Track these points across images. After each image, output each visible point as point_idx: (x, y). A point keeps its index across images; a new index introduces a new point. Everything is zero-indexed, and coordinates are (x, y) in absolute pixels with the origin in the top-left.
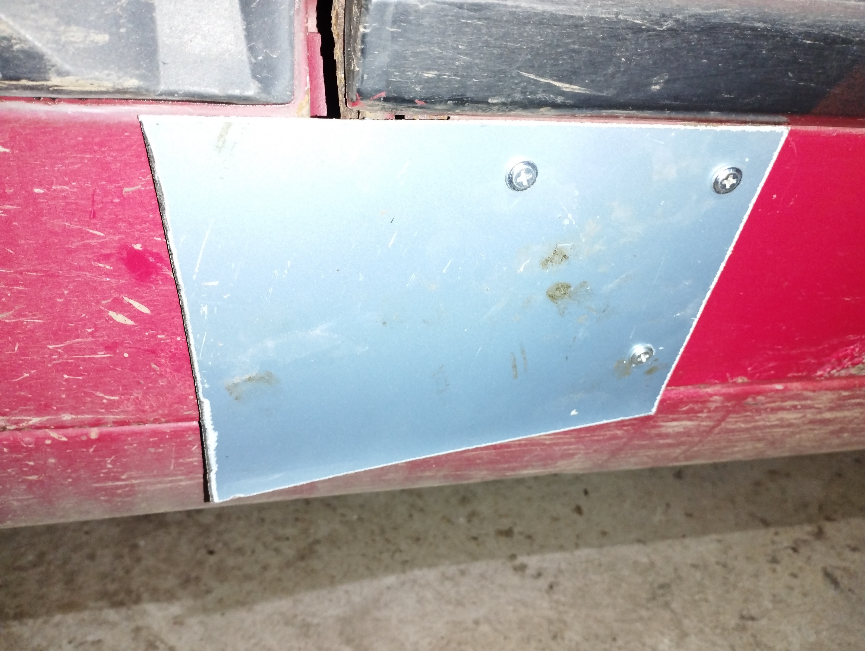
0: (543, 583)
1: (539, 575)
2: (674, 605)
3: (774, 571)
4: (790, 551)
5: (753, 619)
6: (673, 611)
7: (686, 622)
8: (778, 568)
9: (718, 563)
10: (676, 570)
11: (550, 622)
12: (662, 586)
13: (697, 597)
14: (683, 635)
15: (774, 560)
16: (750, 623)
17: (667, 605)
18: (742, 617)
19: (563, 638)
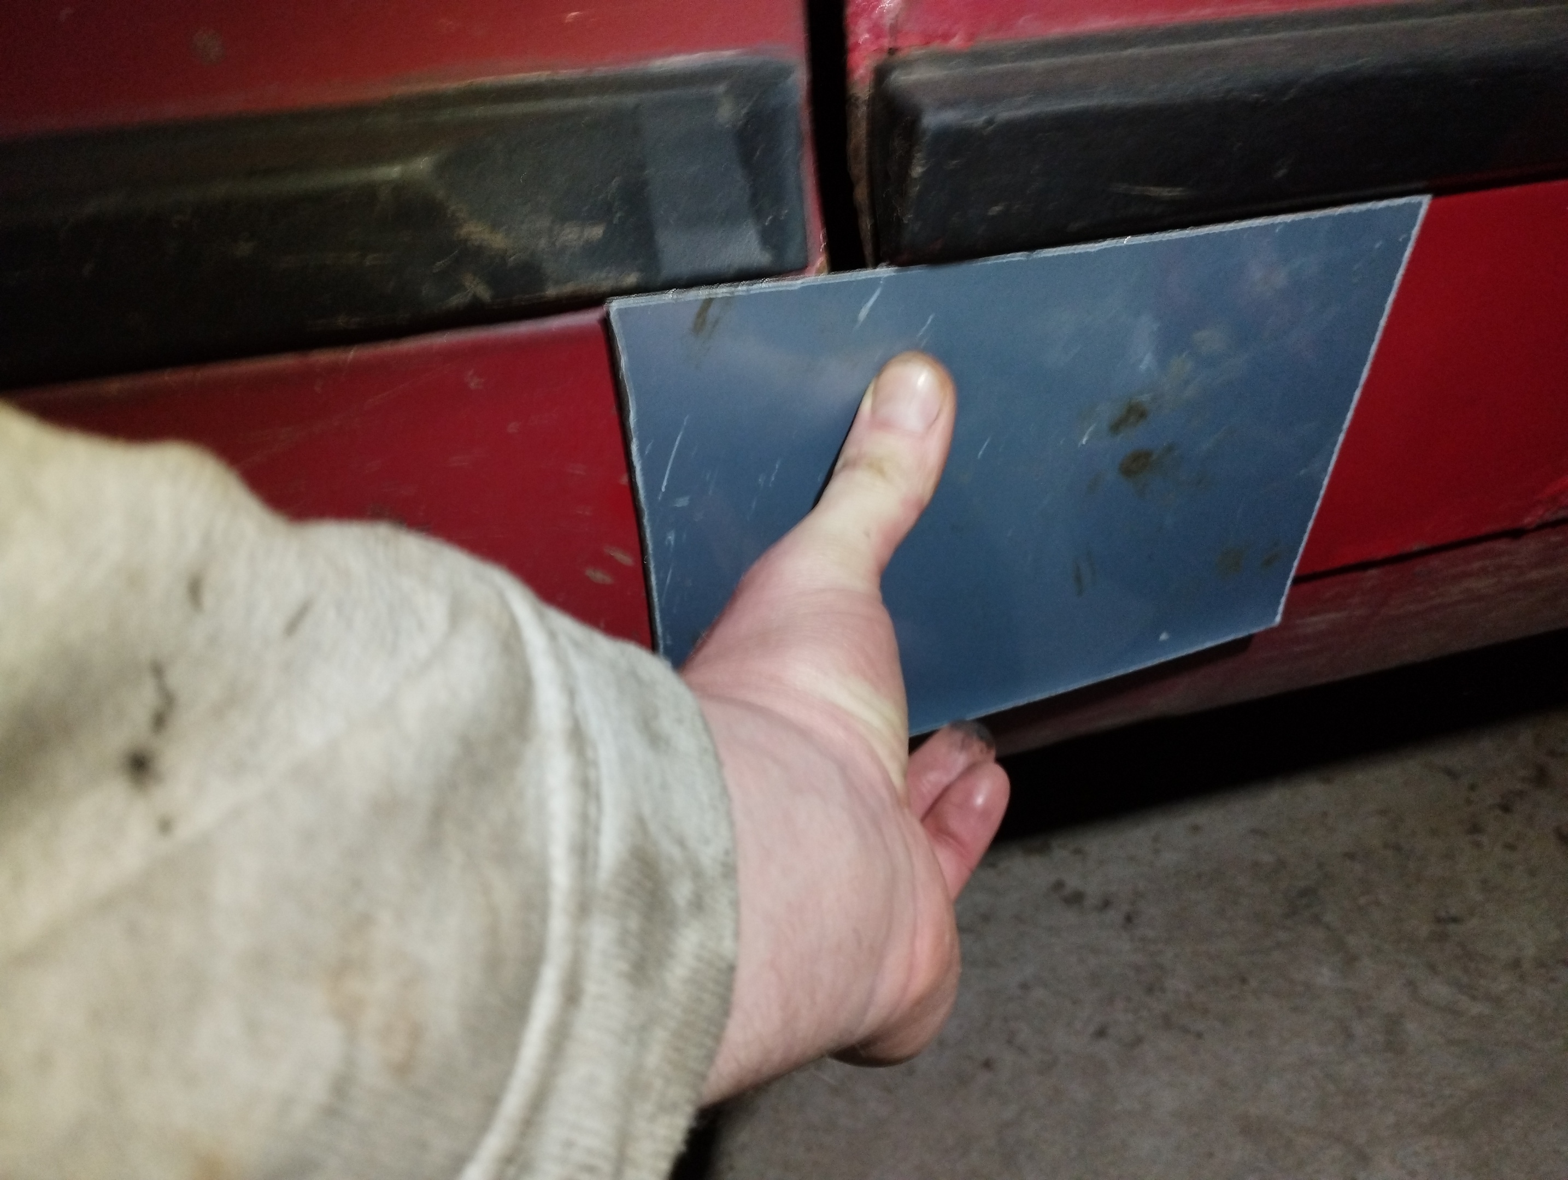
0: (1115, 916)
1: (1106, 904)
2: (1328, 918)
3: (1478, 845)
4: (1498, 812)
5: (1455, 920)
6: (1328, 927)
7: (1352, 940)
8: (1484, 839)
9: (1386, 846)
10: (1320, 865)
11: (1138, 969)
12: (1303, 893)
13: (1362, 901)
14: (1351, 960)
15: (1475, 828)
16: (1452, 927)
17: (1316, 920)
18: (1439, 920)
19: (1163, 990)
